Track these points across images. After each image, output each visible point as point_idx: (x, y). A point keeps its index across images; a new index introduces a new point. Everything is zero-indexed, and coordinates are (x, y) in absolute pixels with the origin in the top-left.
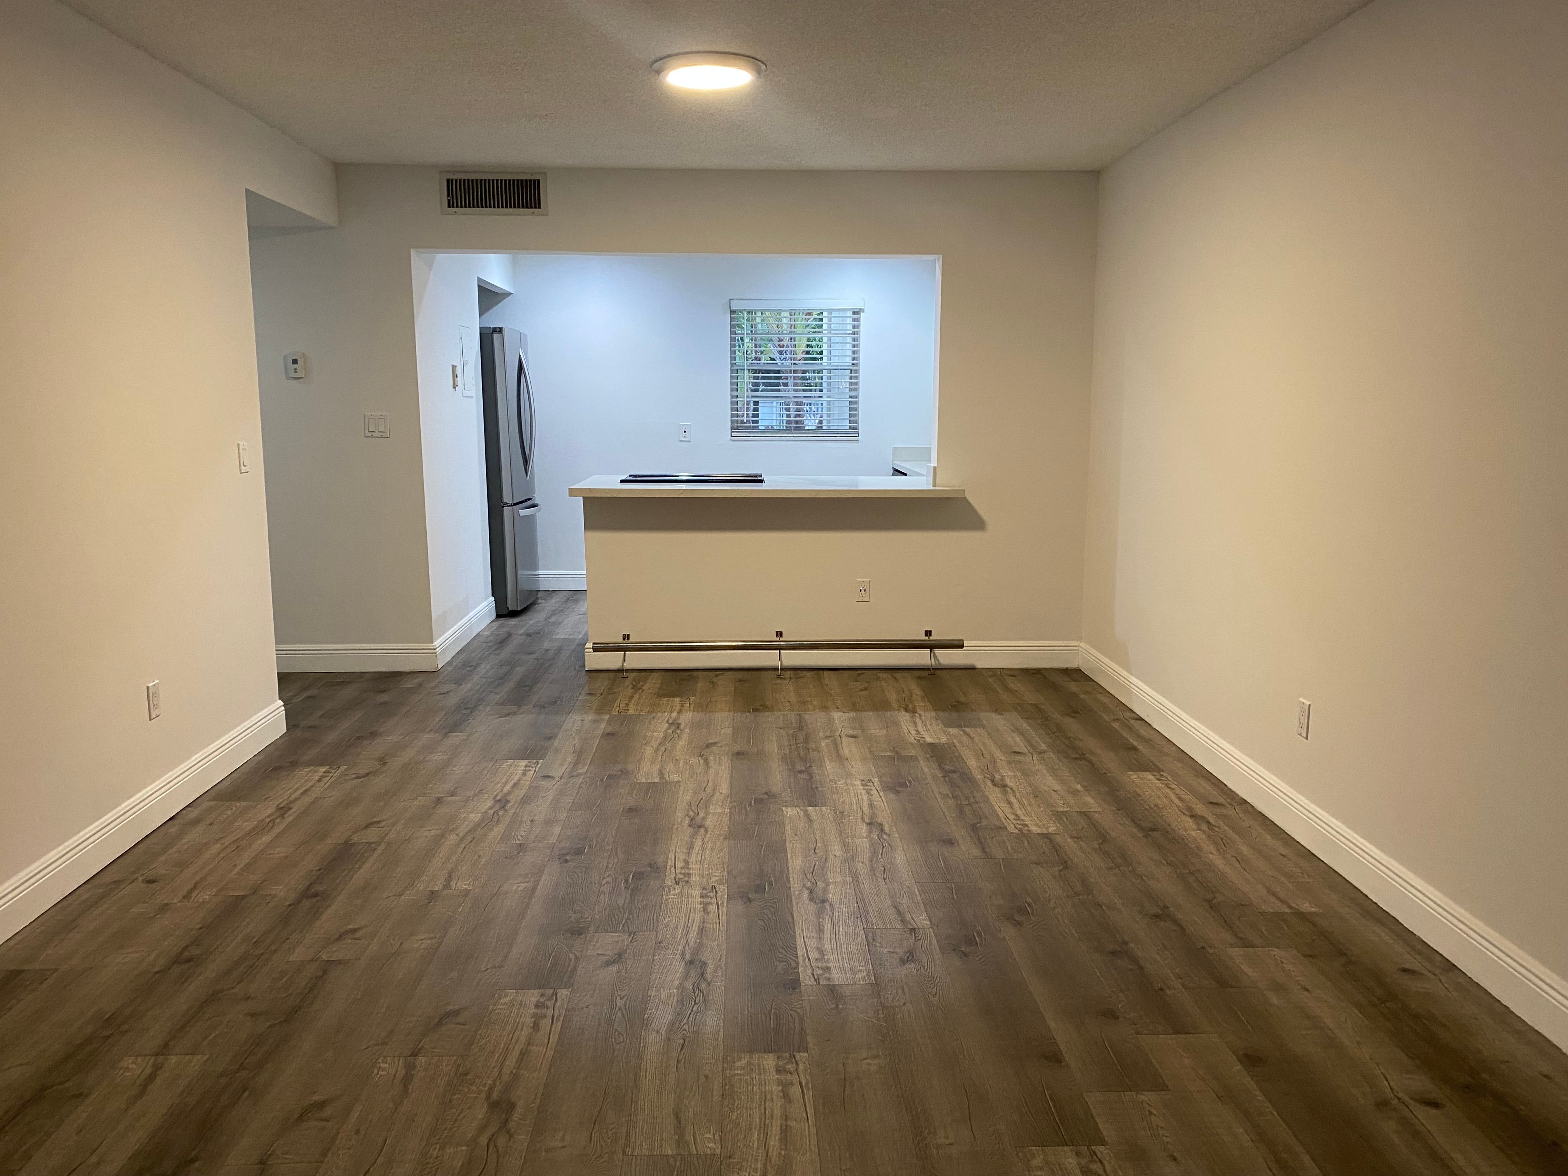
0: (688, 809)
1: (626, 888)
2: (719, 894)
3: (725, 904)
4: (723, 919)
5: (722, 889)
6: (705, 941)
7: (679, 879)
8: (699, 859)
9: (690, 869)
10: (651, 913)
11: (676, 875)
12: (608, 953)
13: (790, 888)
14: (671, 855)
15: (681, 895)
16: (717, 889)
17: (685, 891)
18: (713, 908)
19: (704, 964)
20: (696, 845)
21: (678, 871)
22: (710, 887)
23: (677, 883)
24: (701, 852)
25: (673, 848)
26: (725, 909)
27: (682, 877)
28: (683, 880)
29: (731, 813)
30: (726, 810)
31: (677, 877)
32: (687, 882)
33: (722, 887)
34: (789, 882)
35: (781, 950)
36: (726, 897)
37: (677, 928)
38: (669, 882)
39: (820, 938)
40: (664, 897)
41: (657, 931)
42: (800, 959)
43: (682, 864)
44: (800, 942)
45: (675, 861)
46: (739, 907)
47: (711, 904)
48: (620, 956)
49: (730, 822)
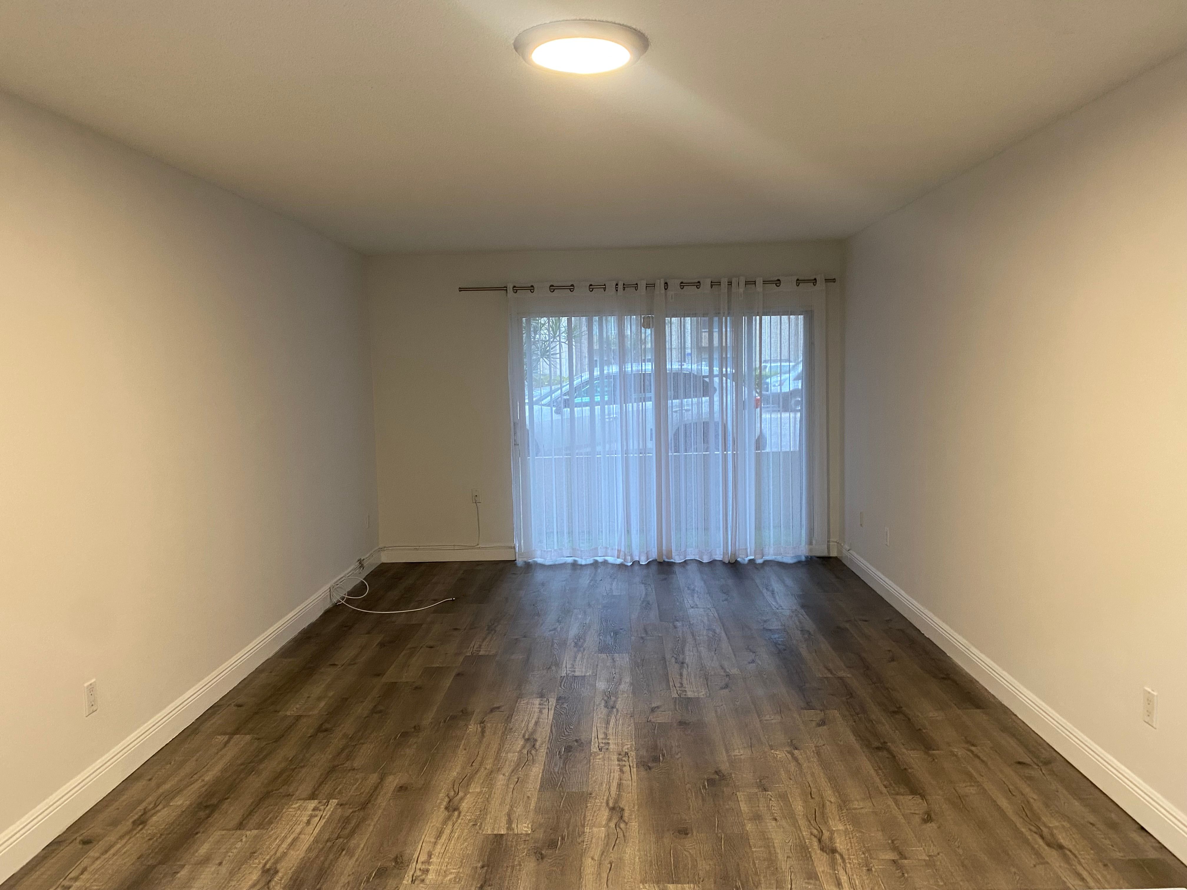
0: (626, 832)
1: (663, 750)
2: (597, 745)
3: (593, 738)
4: (594, 729)
5: (594, 749)
6: (606, 717)
7: (625, 756)
8: (612, 774)
9: (619, 765)
10: (641, 733)
11: (628, 760)
12: (660, 712)
13: (548, 748)
14: (635, 777)
15: (623, 745)
16: (598, 749)
17: (620, 747)
18: (601, 736)
19: (606, 706)
20: (615, 787)
21: (627, 763)
22: (603, 750)
23: (627, 753)
24: (611, 781)
25: (635, 784)
26: (593, 735)
27: (623, 758)
28: (623, 756)
29: (583, 826)
30: (588, 830)
31: (627, 758)
32: (620, 754)
33: (595, 750)
34: (547, 753)
35: (563, 713)
36: (592, 743)
37: (623, 724)
38: (633, 754)
39: (539, 718)
40: (634, 743)
41: (634, 722)
42: (553, 709)
43: (625, 769)
44: (551, 717)
45: (630, 771)
46: (583, 737)
47: (602, 739)
48: (653, 710)
49: (585, 815)
